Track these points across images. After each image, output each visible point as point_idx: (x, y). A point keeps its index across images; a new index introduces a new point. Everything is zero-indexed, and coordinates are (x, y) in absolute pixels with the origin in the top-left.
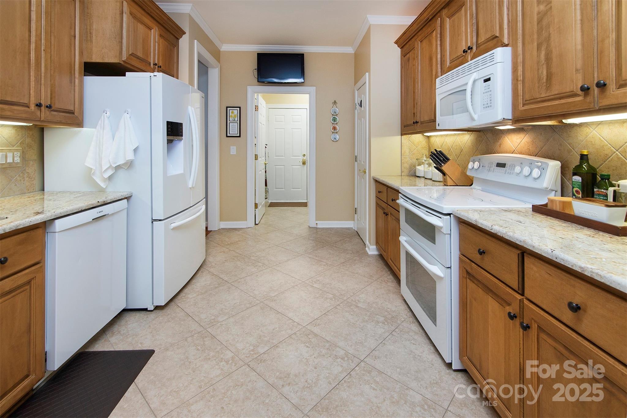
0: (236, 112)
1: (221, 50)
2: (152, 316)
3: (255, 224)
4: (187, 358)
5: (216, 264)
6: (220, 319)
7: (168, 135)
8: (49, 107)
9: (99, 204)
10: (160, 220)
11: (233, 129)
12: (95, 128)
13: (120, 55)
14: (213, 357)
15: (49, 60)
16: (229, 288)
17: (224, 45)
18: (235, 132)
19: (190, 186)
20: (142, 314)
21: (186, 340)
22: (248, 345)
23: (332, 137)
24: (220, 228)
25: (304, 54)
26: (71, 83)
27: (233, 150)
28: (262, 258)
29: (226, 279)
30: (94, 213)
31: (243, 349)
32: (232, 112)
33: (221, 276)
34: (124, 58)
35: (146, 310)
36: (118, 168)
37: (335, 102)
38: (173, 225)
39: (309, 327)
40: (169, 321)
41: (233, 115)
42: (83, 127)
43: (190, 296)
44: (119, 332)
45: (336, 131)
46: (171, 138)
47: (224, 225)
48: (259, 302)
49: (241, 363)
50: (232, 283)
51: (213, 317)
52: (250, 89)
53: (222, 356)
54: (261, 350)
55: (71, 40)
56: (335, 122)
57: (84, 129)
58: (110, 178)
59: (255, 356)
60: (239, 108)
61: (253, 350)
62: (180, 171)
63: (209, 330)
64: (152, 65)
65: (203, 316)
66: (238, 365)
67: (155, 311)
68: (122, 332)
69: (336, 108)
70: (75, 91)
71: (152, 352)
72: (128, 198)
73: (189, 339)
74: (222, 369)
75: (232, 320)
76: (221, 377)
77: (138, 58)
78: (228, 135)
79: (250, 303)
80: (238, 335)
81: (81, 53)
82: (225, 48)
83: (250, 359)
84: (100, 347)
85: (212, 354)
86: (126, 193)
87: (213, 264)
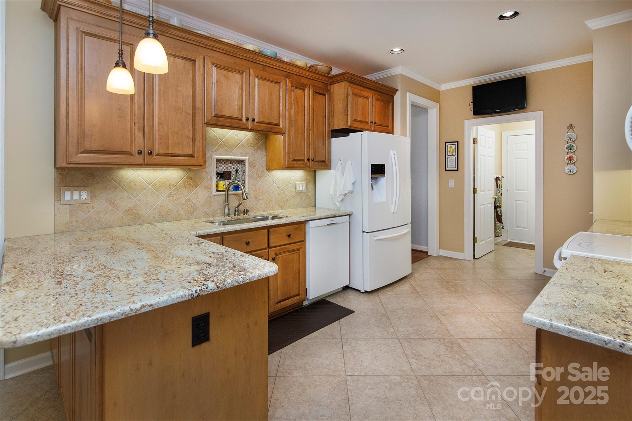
0: (454, 146)
1: (441, 90)
2: (362, 296)
3: (474, 258)
4: (368, 322)
5: (418, 280)
6: (398, 311)
7: (372, 174)
8: (313, 160)
9: (332, 216)
10: (367, 232)
11: (452, 163)
12: (335, 170)
13: (346, 123)
14: (382, 327)
15: (313, 134)
16: (417, 297)
17: (442, 85)
18: (453, 166)
19: (392, 212)
20: (358, 293)
21: (373, 314)
22: (406, 331)
23: (567, 168)
24: (440, 255)
25: (525, 77)
26: (324, 144)
27: (451, 183)
28: (459, 286)
29: (419, 291)
30: (328, 221)
31: (402, 331)
32: (450, 147)
33: (416, 288)
34: (349, 124)
35: (359, 291)
36: (345, 195)
37: (571, 126)
38: (376, 238)
39: (458, 340)
40: (369, 302)
41: (451, 149)
42: (330, 170)
43: (389, 293)
44: (343, 297)
45: (571, 162)
46: (375, 176)
47: (443, 253)
48: (432, 312)
49: (396, 337)
50: (421, 295)
51: (395, 309)
52: (467, 122)
53: (387, 329)
54: (412, 337)
55: (323, 119)
56: (571, 150)
57: (331, 171)
58: (342, 200)
59: (406, 338)
60: (456, 143)
61: (407, 335)
62: (384, 199)
63: (388, 314)
64: (369, 123)
65: (389, 306)
66: (393, 337)
67: (364, 294)
68: (344, 298)
69: (573, 134)
70: (325, 149)
71: (353, 312)
72: (350, 215)
73: (375, 314)
74: (383, 335)
75: (406, 315)
76: (380, 337)
77: (359, 121)
78: (447, 169)
79: (425, 311)
80: (403, 324)
81: (329, 125)
82: (443, 87)
83: (402, 338)
84: (332, 300)
85: (382, 325)
86: (348, 212)
87: (416, 279)
